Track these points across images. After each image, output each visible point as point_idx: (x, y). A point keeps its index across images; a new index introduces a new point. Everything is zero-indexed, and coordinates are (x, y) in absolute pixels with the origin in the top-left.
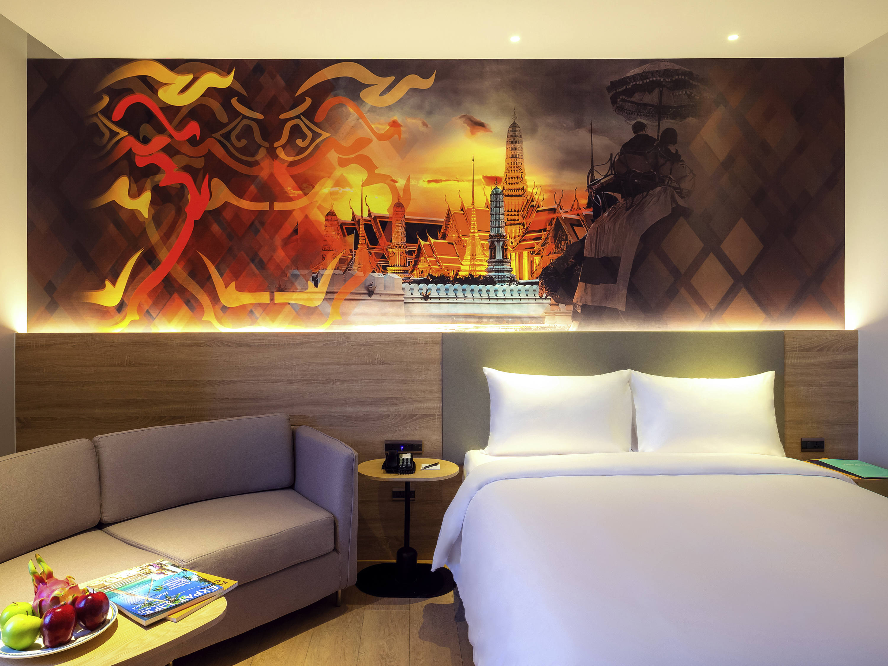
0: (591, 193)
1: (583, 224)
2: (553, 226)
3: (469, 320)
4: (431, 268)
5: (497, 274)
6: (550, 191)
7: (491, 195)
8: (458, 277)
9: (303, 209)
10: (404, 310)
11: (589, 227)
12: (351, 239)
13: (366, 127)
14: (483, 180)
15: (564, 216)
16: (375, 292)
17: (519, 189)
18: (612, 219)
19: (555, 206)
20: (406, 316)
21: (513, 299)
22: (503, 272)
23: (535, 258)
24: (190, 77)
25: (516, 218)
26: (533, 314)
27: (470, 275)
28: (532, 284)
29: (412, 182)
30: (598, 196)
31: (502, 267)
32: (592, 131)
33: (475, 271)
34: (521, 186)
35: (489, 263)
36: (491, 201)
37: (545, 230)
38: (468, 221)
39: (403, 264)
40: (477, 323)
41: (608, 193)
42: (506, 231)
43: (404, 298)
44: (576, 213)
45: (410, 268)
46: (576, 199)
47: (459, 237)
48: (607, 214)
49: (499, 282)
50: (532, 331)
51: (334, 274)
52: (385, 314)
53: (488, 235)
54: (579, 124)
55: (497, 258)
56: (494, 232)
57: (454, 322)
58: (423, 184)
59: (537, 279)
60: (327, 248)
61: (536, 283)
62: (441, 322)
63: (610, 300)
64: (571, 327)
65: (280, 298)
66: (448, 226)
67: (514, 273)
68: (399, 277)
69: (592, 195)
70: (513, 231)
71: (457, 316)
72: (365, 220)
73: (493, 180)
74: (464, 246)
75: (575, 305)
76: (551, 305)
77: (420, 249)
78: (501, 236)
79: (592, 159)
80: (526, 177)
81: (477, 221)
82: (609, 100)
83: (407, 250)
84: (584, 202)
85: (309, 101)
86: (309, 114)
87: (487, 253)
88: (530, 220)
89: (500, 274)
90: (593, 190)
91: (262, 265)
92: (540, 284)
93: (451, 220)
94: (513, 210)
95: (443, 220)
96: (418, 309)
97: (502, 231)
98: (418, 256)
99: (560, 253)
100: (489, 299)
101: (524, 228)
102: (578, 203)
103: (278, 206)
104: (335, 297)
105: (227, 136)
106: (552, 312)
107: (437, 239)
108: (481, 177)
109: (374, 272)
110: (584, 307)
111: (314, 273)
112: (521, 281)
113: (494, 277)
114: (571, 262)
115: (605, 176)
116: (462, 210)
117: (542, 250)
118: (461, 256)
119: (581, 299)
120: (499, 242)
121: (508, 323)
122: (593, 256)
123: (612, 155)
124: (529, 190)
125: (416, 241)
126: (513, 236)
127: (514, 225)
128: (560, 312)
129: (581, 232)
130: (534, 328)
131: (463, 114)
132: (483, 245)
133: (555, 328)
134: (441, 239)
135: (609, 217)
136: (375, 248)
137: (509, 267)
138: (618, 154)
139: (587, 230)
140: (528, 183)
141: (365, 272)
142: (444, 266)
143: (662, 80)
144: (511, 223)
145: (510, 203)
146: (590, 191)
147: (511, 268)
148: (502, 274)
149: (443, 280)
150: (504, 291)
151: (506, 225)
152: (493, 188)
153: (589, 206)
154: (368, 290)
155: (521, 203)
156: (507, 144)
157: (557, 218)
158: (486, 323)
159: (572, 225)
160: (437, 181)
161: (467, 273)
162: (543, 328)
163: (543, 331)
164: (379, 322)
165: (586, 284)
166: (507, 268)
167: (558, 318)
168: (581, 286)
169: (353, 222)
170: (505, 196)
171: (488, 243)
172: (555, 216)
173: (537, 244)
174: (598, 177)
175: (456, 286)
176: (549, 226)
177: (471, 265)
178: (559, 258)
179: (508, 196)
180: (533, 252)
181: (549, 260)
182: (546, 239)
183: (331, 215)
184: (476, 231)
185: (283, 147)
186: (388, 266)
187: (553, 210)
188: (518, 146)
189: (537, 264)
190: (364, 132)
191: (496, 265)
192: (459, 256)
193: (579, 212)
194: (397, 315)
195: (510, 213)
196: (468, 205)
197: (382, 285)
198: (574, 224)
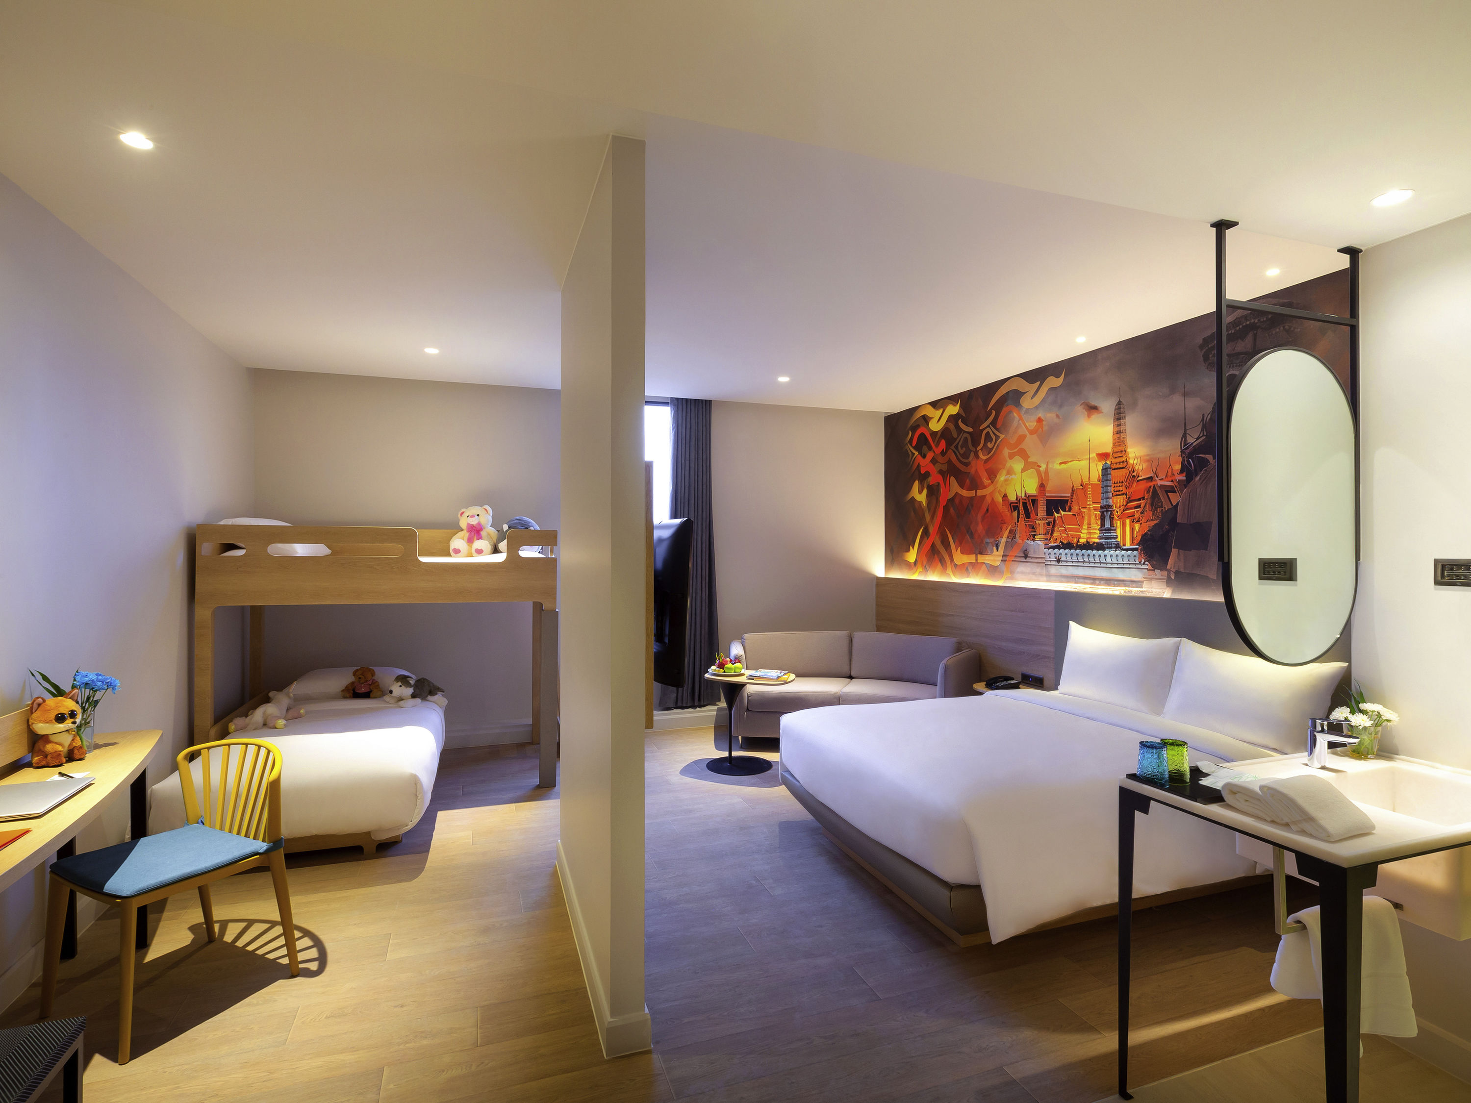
0: (1184, 457)
1: (1176, 489)
2: (1151, 494)
3: (1086, 581)
4: (1062, 536)
5: (1106, 541)
6: (1148, 461)
7: (1102, 470)
8: (1079, 544)
9: (992, 493)
10: (1045, 571)
11: (1182, 493)
12: (1015, 514)
13: (1023, 426)
14: (1096, 457)
15: (1160, 483)
16: (1029, 556)
17: (1123, 462)
18: (1204, 482)
19: (1152, 475)
20: (1047, 576)
21: (1118, 564)
22: (1111, 539)
23: (1135, 525)
24: (942, 410)
25: (1121, 488)
26: (1133, 578)
27: (1087, 541)
28: (1133, 550)
29: (1050, 466)
30: (1190, 460)
31: (1110, 534)
32: (1185, 395)
33: (1090, 538)
34: (1124, 459)
35: (1100, 531)
36: (1102, 476)
37: (1143, 498)
38: (1086, 495)
39: (1044, 533)
40: (1092, 584)
41: (1200, 455)
42: (1113, 501)
43: (1045, 560)
44: (1170, 479)
45: (1048, 536)
46: (1170, 465)
47: (1080, 509)
48: (1198, 477)
49: (1108, 548)
50: (1133, 594)
51: (1006, 541)
52: (1034, 574)
53: (1099, 506)
54: (1173, 390)
55: (1106, 527)
56: (1104, 503)
57: (1076, 583)
58: (1057, 466)
59: (1137, 545)
60: (1003, 522)
61: (1136, 549)
62: (1068, 582)
63: (1201, 567)
64: (1165, 594)
65: (981, 559)
66: (1073, 500)
67: (1119, 540)
68: (1042, 544)
69: (1184, 460)
70: (1118, 501)
71: (1079, 577)
72: (1023, 499)
73: (1103, 456)
74: (1083, 517)
75: (1169, 571)
76: (1148, 570)
77: (1054, 520)
78: (1110, 506)
79: (1185, 423)
80: (1128, 450)
81: (1092, 494)
82: (1202, 358)
83: (1047, 521)
84: (1178, 467)
85: (994, 412)
86: (994, 423)
87: (1099, 522)
88: (1131, 490)
89: (1108, 541)
90: (1186, 455)
91: (972, 536)
92: (1139, 550)
93: (1074, 495)
94: (1118, 482)
95: (1069, 495)
96: (1054, 570)
97: (1110, 501)
98: (1054, 526)
99: (1156, 520)
100: (1101, 563)
101: (1126, 498)
102: (1172, 469)
103: (980, 493)
104: (1007, 559)
105: (956, 447)
106: (1149, 577)
107: (1065, 511)
108: (1095, 455)
109: (1028, 540)
110: (1177, 573)
111: (996, 541)
112: (1124, 547)
113: (1104, 543)
114: (1166, 528)
115: (1197, 439)
116: (1082, 485)
117: (1141, 518)
118: (1081, 526)
119: (1174, 566)
120: (1107, 511)
121: (1114, 585)
122: (1186, 522)
123: (1203, 415)
124: (1131, 461)
125: (1052, 514)
126: (1118, 506)
127: (1119, 495)
128: (1156, 577)
129: (1175, 498)
130: (1135, 591)
131: (1083, 402)
132: (1096, 514)
133: (1152, 593)
134: (1068, 512)
135: (1201, 481)
136: (1028, 521)
137: (1115, 534)
138: (1210, 413)
139: (1180, 496)
140: (1130, 456)
141: (1023, 540)
142: (1070, 534)
143: (1256, 321)
144: (1117, 494)
145: (1116, 475)
146: (1183, 455)
147: (1117, 536)
148: (1110, 541)
149: (1069, 546)
150: (1111, 556)
151: (1113, 496)
152: (1104, 463)
153: (1182, 472)
154: (1025, 554)
155: (1124, 474)
156: (1114, 422)
157: (1154, 485)
158: (1098, 585)
159: (1167, 492)
160: (1065, 463)
161: (1085, 540)
162: (1142, 592)
163: (1141, 595)
164: (1030, 580)
165: (1179, 551)
166: (1113, 536)
167: (1154, 584)
168: (1174, 551)
169: (1016, 501)
170: (1113, 469)
171: (1099, 513)
172: (1152, 484)
173: (1137, 511)
174: (1190, 440)
175: (1078, 551)
176: (1147, 493)
177: (1088, 533)
178: (1156, 525)
179: (1115, 469)
180: (1134, 519)
181: (1147, 526)
182: (1145, 506)
183: (1005, 496)
184: (1091, 503)
185: (981, 449)
186: (1036, 535)
187: (1150, 479)
188: (1122, 421)
189: (1137, 531)
190: (1023, 431)
191: (1105, 533)
192: (1079, 526)
193: (1173, 478)
194: (1041, 575)
195: (1116, 485)
196: (1085, 481)
197: (1032, 551)
198: (1169, 490)
